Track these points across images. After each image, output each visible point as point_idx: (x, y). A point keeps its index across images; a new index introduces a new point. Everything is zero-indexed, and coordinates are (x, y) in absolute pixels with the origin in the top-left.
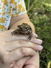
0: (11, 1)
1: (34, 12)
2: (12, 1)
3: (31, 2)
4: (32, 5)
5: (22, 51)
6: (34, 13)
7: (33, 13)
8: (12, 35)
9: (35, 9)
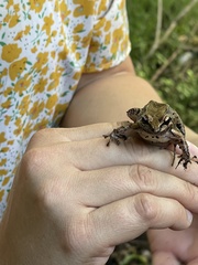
0: (78, 5)
1: (179, 51)
2: (82, 7)
3: (168, 12)
4: (173, 25)
5: (141, 208)
6: (179, 56)
7: (174, 56)
8: (108, 145)
9: (182, 38)
